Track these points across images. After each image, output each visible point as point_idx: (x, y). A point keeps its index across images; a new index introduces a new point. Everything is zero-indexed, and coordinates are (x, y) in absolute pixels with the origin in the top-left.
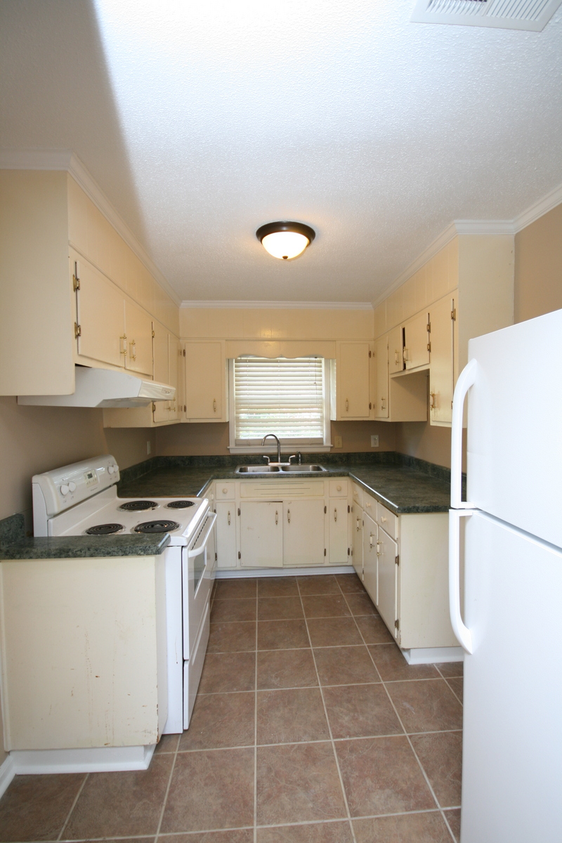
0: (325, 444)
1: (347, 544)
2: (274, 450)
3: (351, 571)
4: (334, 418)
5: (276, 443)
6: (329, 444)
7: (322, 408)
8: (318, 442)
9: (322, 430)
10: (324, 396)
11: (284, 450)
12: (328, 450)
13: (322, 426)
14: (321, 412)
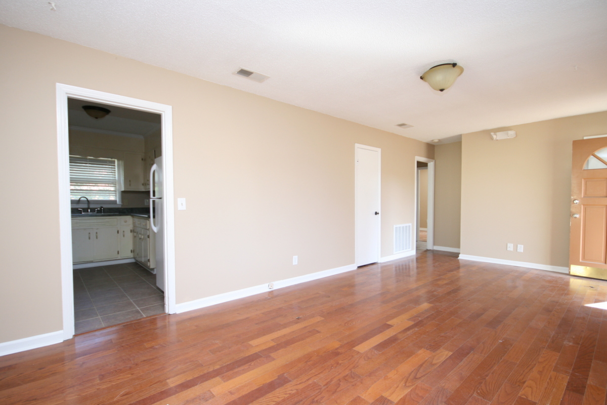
0: (118, 202)
1: (131, 248)
2: (85, 206)
3: (133, 261)
4: (123, 189)
5: (87, 202)
6: (121, 203)
7: (115, 184)
8: (114, 202)
9: (116, 196)
10: (117, 178)
11: (92, 206)
12: (120, 207)
13: (116, 194)
14: (115, 187)
